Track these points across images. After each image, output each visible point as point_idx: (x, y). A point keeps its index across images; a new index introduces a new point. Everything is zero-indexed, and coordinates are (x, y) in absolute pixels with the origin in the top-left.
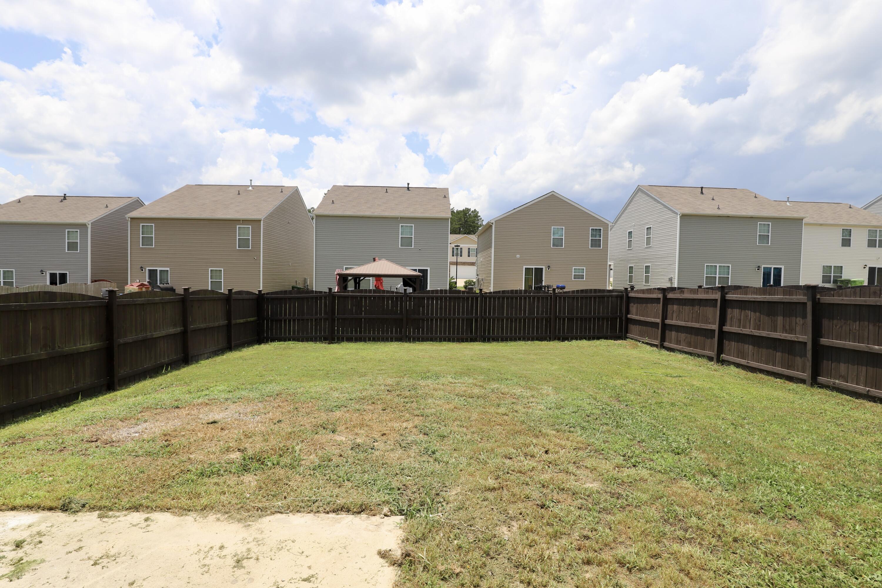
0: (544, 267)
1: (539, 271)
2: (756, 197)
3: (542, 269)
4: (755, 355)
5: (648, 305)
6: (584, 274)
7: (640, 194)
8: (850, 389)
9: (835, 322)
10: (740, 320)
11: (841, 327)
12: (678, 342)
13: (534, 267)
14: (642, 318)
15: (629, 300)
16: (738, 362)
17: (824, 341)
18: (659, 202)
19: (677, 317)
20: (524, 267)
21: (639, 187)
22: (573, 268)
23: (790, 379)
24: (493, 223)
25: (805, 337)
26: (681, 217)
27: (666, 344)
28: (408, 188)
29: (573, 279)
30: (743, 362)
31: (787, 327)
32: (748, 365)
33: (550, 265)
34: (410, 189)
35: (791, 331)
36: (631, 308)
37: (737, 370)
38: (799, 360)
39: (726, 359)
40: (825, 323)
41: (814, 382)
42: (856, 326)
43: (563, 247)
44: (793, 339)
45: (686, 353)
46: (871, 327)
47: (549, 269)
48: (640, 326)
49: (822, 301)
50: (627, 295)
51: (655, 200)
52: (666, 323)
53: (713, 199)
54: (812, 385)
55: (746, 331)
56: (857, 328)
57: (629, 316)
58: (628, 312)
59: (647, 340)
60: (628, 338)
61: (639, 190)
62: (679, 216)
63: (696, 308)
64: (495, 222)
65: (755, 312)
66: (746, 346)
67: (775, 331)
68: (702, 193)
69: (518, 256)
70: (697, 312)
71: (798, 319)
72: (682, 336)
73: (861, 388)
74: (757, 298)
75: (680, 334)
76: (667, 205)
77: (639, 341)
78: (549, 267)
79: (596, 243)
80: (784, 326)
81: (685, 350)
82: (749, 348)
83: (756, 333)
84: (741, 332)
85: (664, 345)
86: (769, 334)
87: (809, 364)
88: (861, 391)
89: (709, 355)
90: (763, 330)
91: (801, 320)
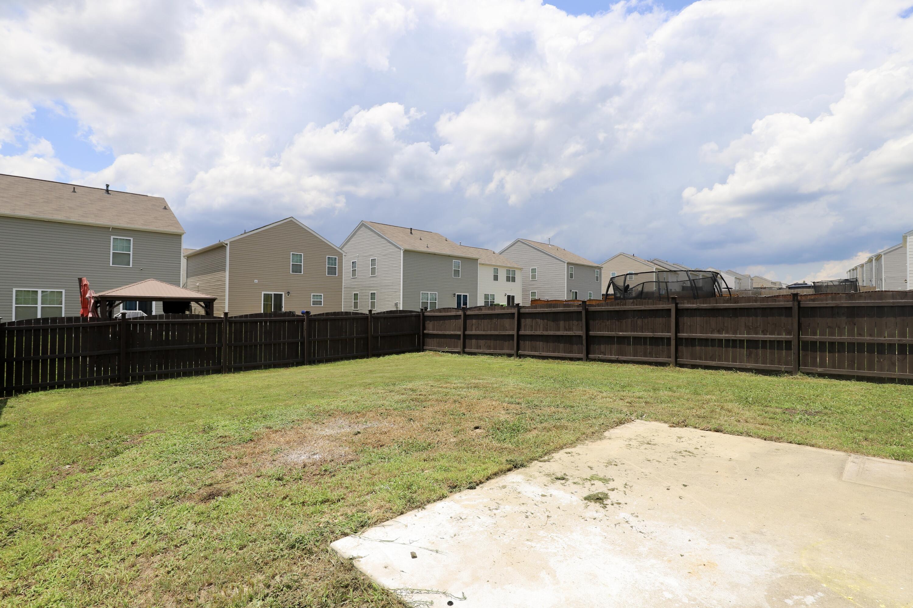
0: (283, 293)
1: (278, 297)
2: (446, 240)
3: (281, 295)
4: (545, 348)
5: (446, 321)
6: (322, 300)
7: (363, 228)
8: (608, 359)
9: (597, 321)
10: (532, 326)
11: (601, 324)
12: (478, 347)
13: (273, 293)
14: (440, 333)
15: (425, 318)
16: (532, 354)
17: (591, 333)
18: (383, 238)
19: (476, 329)
20: (263, 293)
21: (363, 222)
22: (312, 294)
23: (571, 359)
24: (227, 244)
25: (581, 333)
26: (404, 252)
27: (467, 350)
28: (107, 191)
29: (312, 305)
30: (537, 354)
31: (567, 327)
32: (540, 355)
33: (289, 291)
34: (110, 192)
35: (570, 329)
36: (427, 325)
37: (532, 360)
38: (575, 347)
39: (523, 354)
40: (591, 322)
41: (588, 359)
42: (608, 323)
43: (302, 273)
44: (572, 334)
45: (487, 354)
46: (617, 323)
47: (288, 295)
48: (438, 339)
49: (589, 310)
50: (423, 314)
51: (379, 235)
52: (466, 334)
53: (421, 239)
54: (587, 360)
55: (538, 333)
56: (610, 324)
57: (425, 332)
58: (424, 328)
59: (447, 349)
60: (426, 350)
61: (362, 225)
62: (402, 251)
63: (494, 320)
64: (230, 242)
65: (543, 319)
66: (538, 343)
67: (559, 330)
68: (411, 233)
69: (256, 281)
70: (495, 323)
71: (574, 322)
72: (482, 342)
73: (613, 357)
74: (545, 310)
75: (480, 341)
76: (391, 241)
77: (439, 351)
78: (288, 293)
79: (332, 271)
80: (565, 327)
81: (486, 352)
82: (540, 344)
83: (546, 333)
84: (534, 334)
85: (465, 351)
86: (555, 333)
87: (584, 348)
88: (613, 359)
89: (508, 353)
90: (550, 330)
91: (576, 322)
